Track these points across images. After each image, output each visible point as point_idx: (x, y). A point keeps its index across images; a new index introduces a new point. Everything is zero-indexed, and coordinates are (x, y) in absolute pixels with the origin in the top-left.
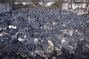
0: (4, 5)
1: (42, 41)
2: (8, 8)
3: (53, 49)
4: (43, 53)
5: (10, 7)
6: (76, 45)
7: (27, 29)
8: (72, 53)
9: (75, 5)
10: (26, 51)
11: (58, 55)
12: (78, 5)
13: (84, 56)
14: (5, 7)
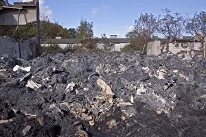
0: (17, 43)
1: (85, 89)
2: (25, 52)
3: (112, 103)
4: (84, 110)
5: (29, 50)
6: (175, 96)
7: (54, 69)
8: (163, 113)
9: (177, 46)
10: (36, 102)
11: (123, 118)
12: (182, 46)
13: (196, 118)
14: (20, 49)
